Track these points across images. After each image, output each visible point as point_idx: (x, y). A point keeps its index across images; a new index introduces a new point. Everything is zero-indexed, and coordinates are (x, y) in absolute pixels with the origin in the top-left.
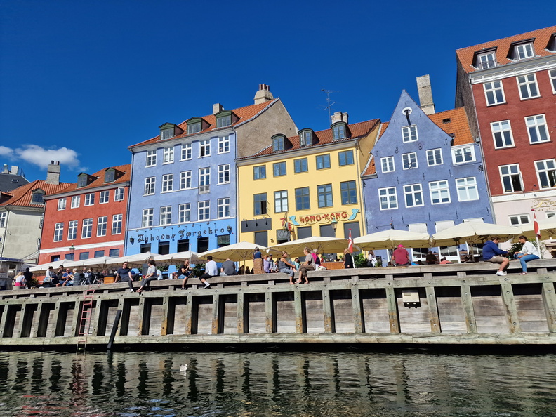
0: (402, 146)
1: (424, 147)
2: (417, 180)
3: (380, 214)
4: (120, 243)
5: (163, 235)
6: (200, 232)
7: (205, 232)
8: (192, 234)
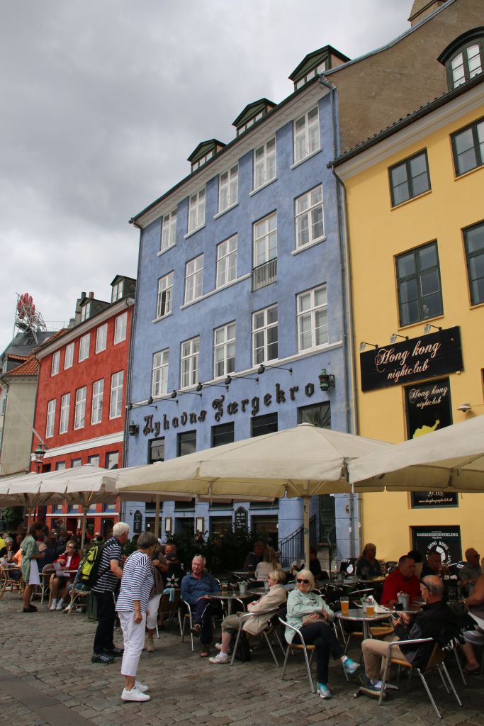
4: (118, 437)
5: (185, 414)
6: (256, 400)
7: (268, 398)
8: (240, 408)
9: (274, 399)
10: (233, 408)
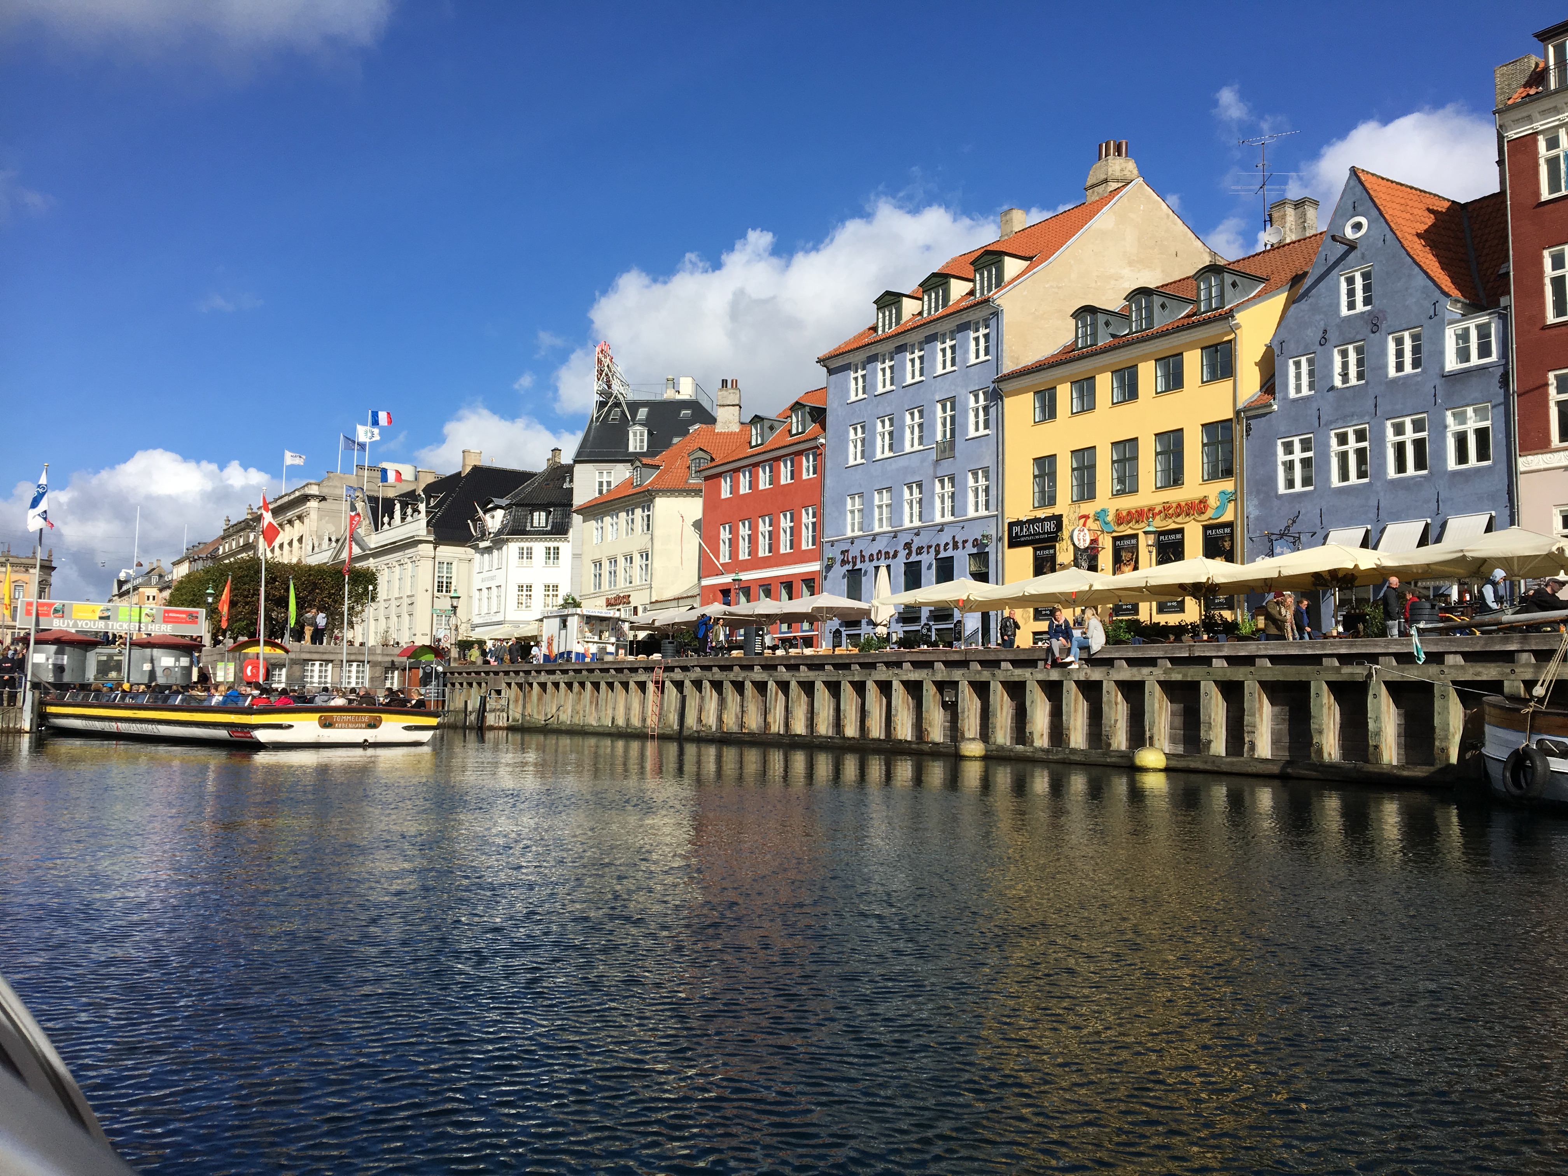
0: (1338, 326)
1: (1384, 326)
2: (1361, 416)
3: (1276, 503)
4: (815, 567)
5: (880, 551)
6: (938, 545)
7: (947, 544)
8: (925, 550)
9: (951, 546)
10: (920, 551)
